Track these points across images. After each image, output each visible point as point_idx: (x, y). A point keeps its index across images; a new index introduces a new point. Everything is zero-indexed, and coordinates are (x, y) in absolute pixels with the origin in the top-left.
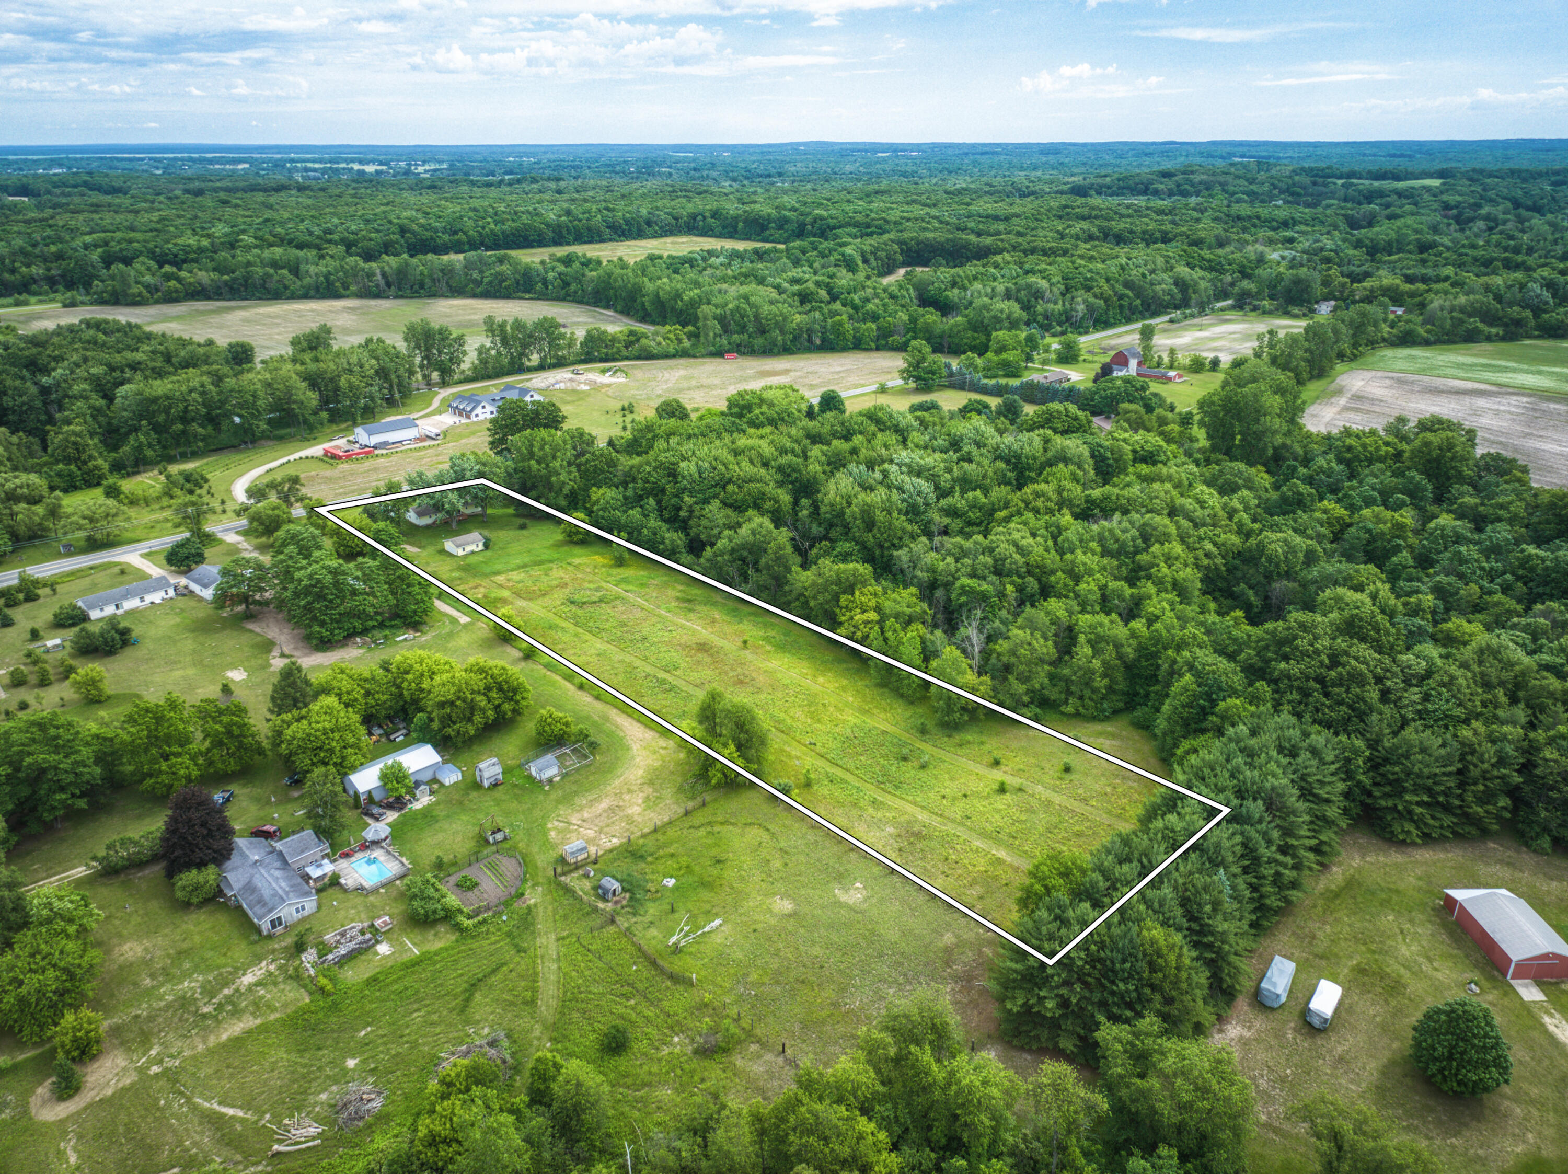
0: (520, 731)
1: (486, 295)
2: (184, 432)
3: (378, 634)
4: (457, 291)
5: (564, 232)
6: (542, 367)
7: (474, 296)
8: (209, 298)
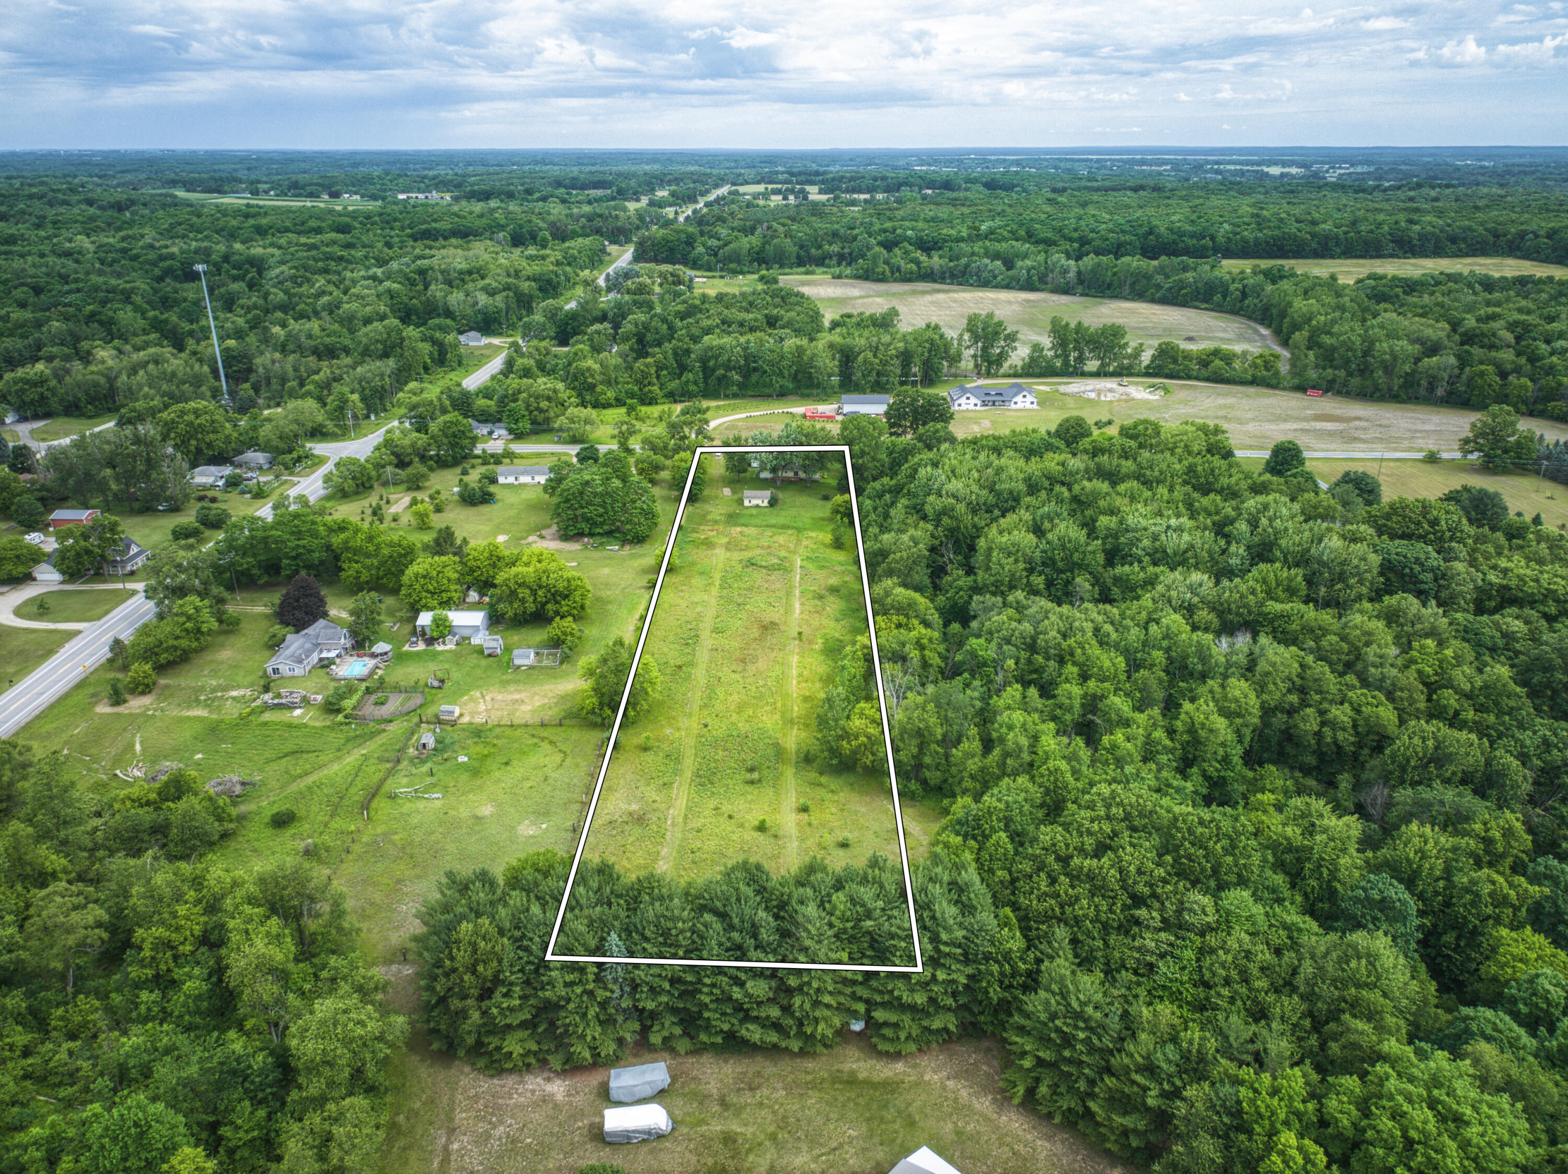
0: (549, 628)
1: (1164, 301)
2: (724, 376)
3: (598, 540)
4: (1139, 295)
5: (1331, 244)
6: (1097, 374)
7: (1153, 301)
8: (935, 281)
